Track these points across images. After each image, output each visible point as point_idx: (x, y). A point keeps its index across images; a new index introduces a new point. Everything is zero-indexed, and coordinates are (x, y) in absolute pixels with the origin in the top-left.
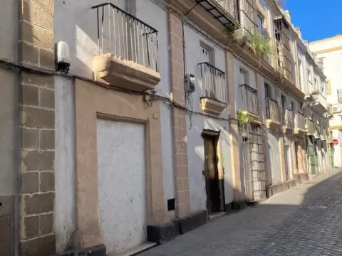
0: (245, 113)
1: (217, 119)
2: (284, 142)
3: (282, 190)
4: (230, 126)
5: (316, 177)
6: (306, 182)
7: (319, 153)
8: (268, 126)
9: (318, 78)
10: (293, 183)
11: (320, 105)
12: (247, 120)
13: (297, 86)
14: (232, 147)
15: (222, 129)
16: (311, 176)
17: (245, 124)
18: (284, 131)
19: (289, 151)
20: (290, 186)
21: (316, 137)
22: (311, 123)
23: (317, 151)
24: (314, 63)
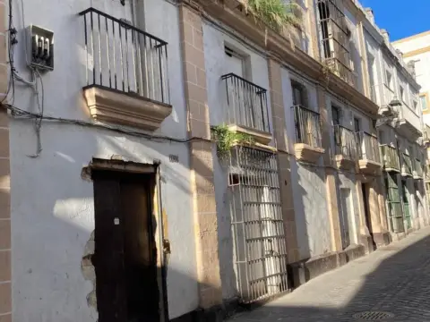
0: (233, 128)
1: (149, 138)
2: (338, 182)
3: (333, 267)
4: (191, 155)
5: (405, 236)
6: (384, 246)
7: (410, 197)
8: (298, 156)
9: (407, 87)
10: (359, 251)
11: (408, 125)
12: (234, 143)
13: (367, 94)
14: (195, 195)
15: (165, 160)
16: (394, 236)
17: (233, 150)
18: (339, 165)
19: (350, 199)
20: (352, 256)
21: (404, 174)
22: (394, 153)
23: (408, 195)
24: (398, 64)
